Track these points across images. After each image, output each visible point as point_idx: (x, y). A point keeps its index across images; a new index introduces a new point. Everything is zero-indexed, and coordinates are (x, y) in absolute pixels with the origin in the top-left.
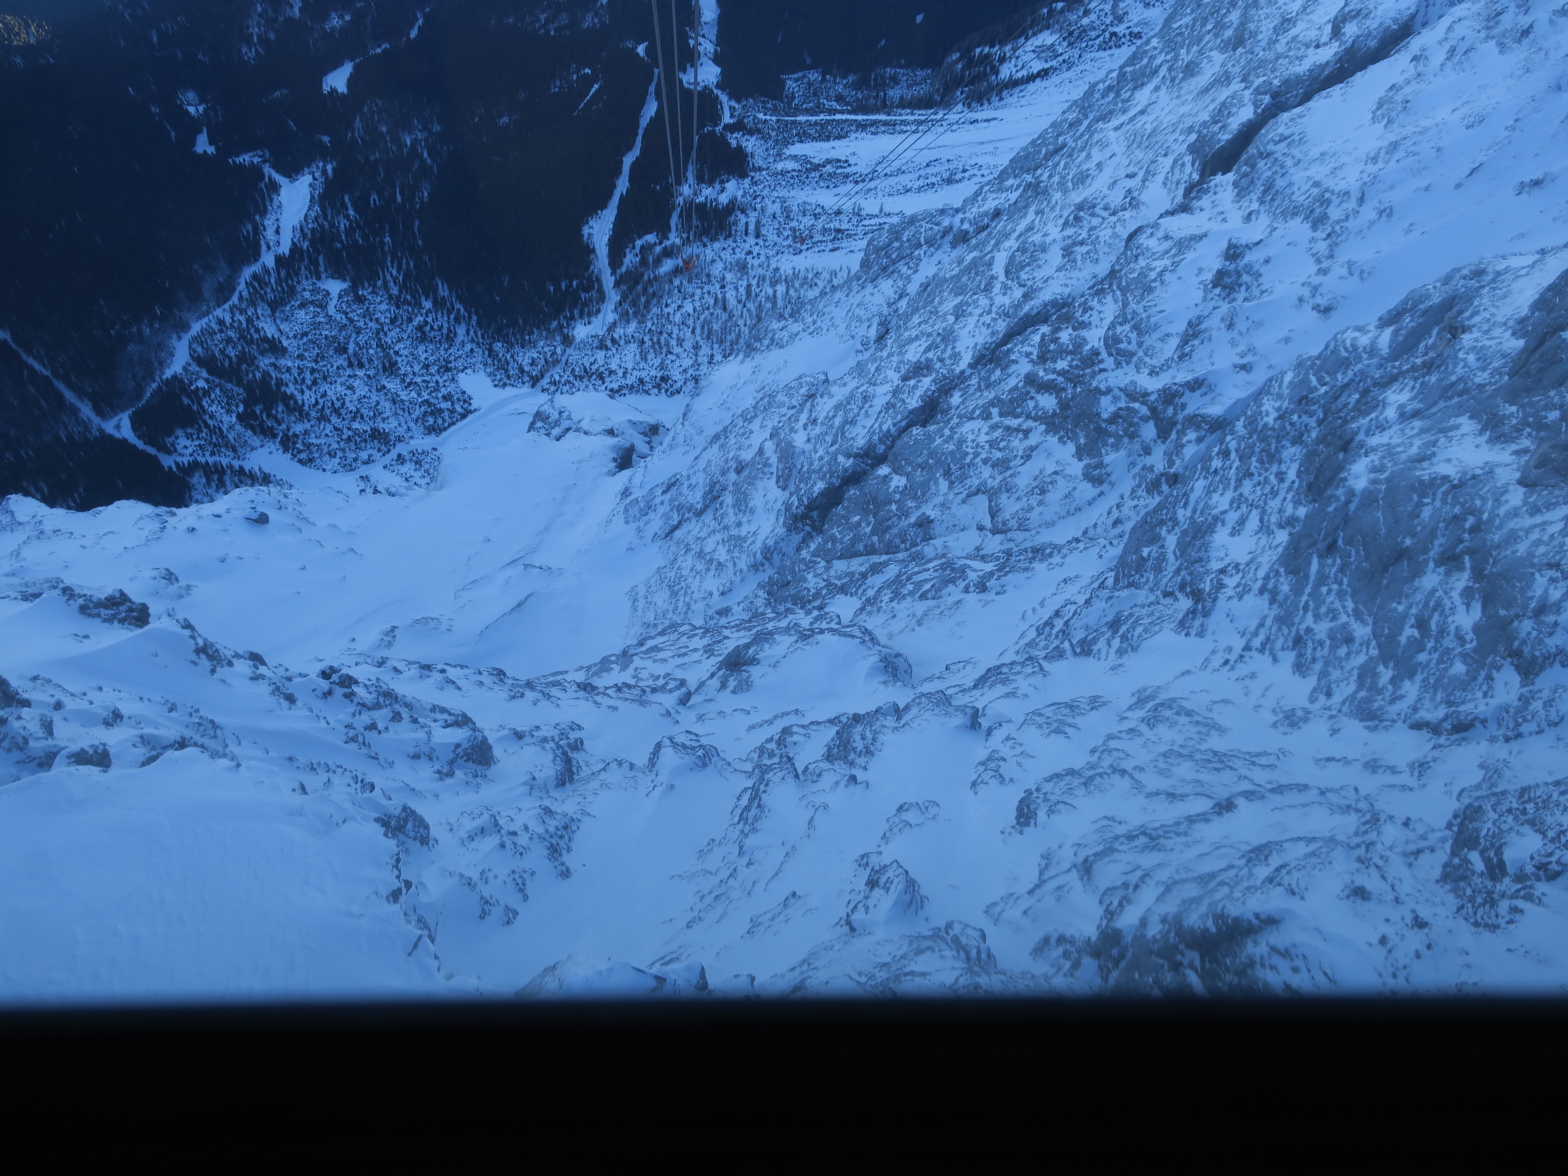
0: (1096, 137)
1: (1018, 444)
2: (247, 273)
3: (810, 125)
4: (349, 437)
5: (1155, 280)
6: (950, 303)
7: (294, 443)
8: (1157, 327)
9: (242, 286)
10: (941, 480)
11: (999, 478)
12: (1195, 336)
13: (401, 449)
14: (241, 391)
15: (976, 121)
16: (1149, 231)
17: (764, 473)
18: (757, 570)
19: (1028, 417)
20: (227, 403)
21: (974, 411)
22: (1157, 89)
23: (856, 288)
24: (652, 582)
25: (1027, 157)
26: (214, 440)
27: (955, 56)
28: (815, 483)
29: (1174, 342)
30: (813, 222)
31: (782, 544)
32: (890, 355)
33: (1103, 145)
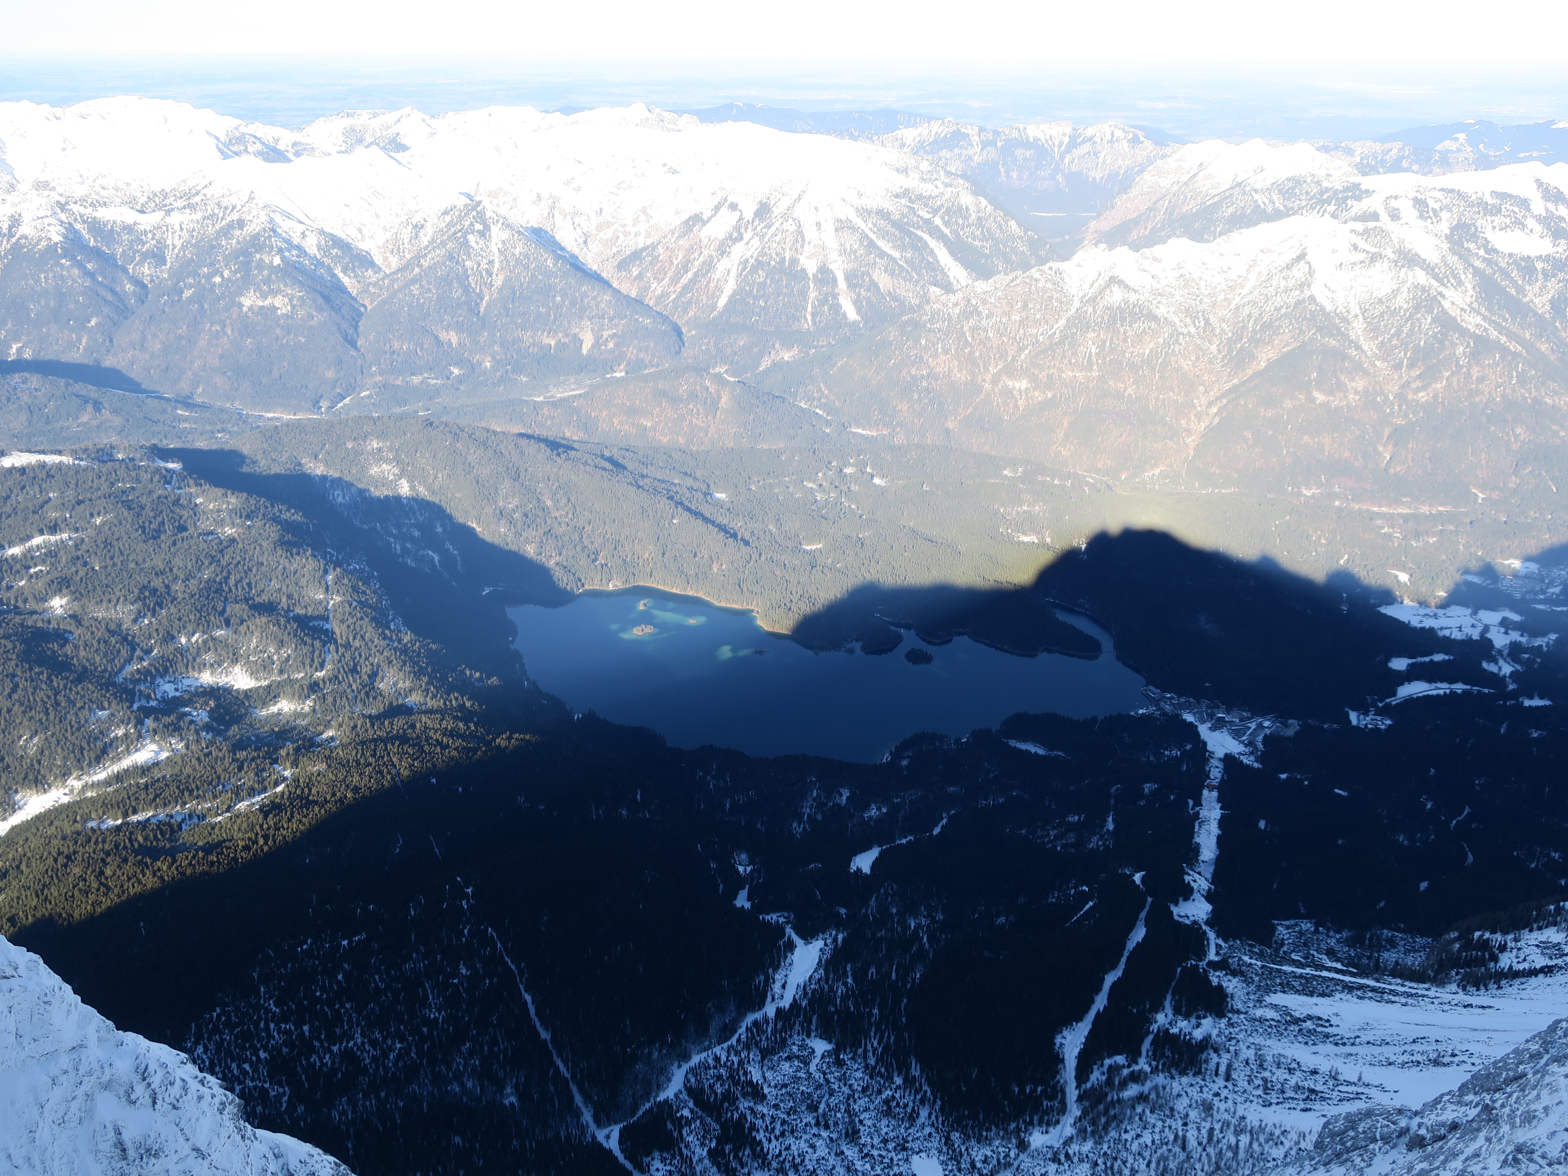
2: (750, 1018)
3: (1295, 977)
9: (742, 1030)
14: (717, 1127)
15: (1470, 1005)
20: (703, 1136)
23: (1308, 1168)
25: (1489, 1076)
27: (1454, 935)
30: (1287, 1076)
33: (1554, 1090)
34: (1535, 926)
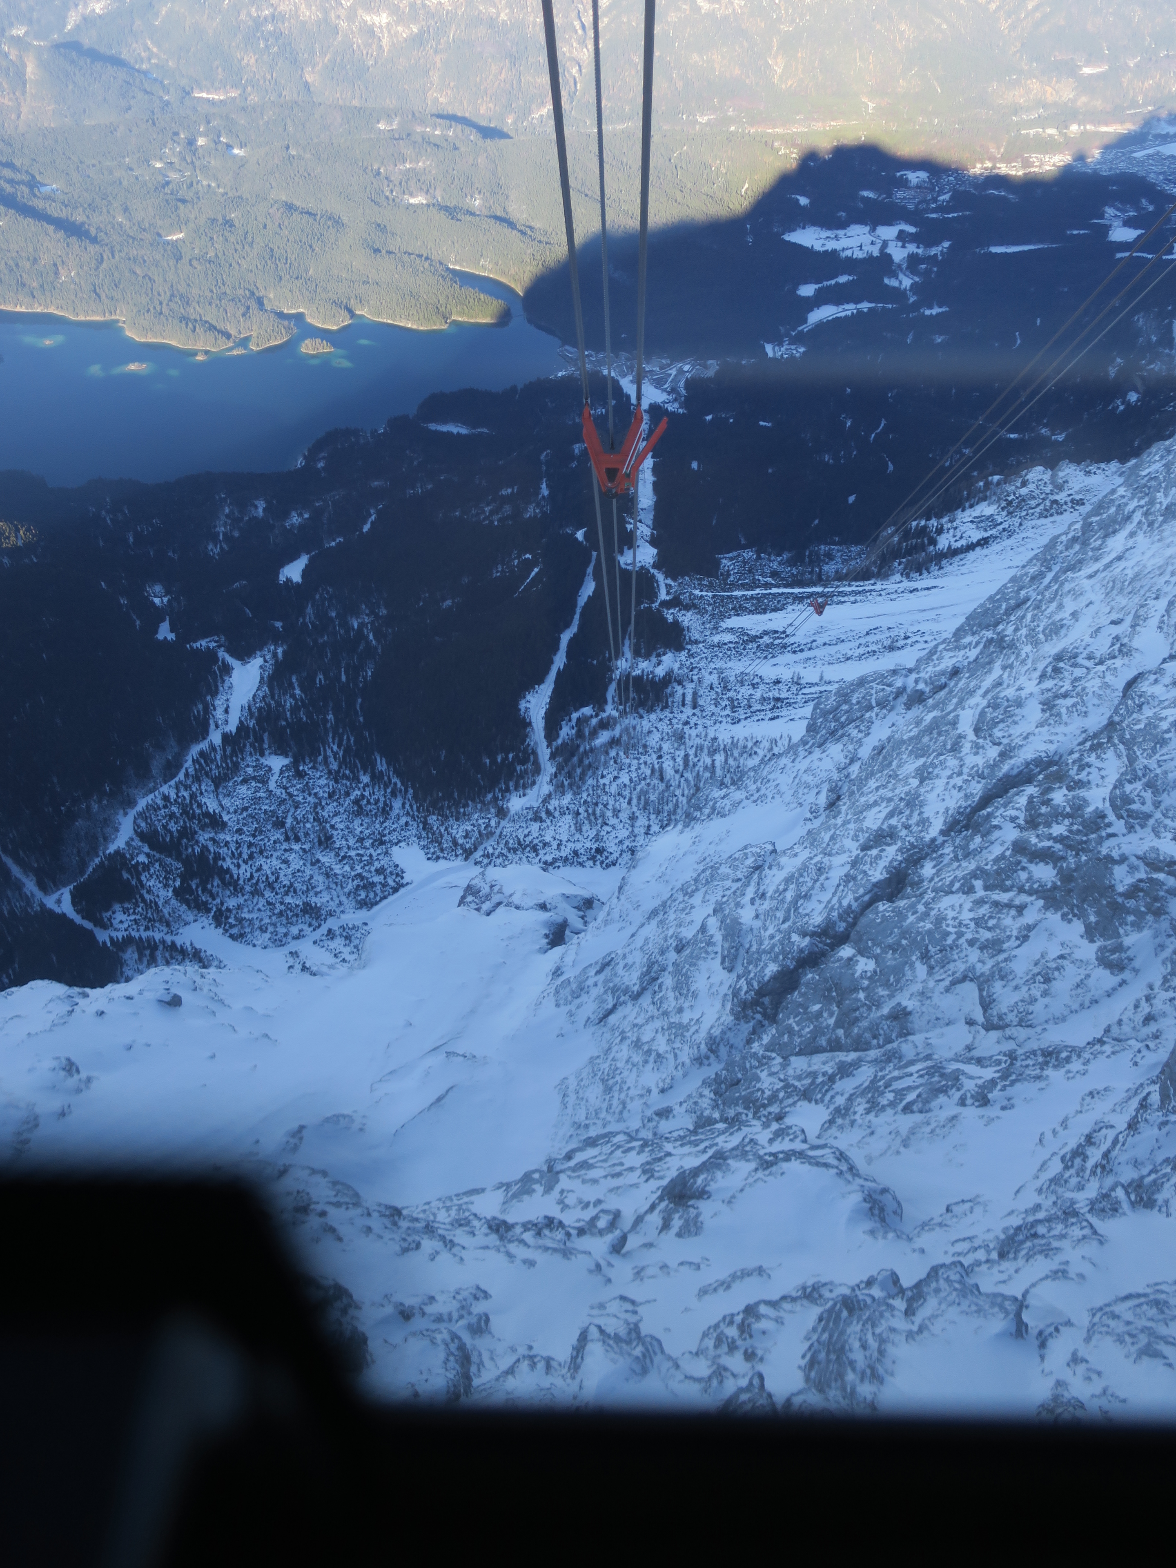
0: (1067, 587)
1: (1011, 923)
2: (195, 750)
3: (747, 599)
4: (281, 911)
6: (911, 766)
7: (227, 918)
9: (189, 764)
10: (918, 964)
11: (990, 963)
13: (332, 923)
14: (180, 865)
15: (916, 590)
16: (1152, 677)
17: (707, 953)
18: (701, 1064)
19: (1021, 890)
20: (165, 878)
21: (952, 883)
22: (1132, 534)
23: (802, 753)
24: (584, 1075)
25: (986, 612)
26: (149, 915)
27: (891, 530)
28: (766, 965)
30: (752, 692)
31: (730, 1035)
32: (846, 823)
33: (1077, 594)
34: (967, 505)
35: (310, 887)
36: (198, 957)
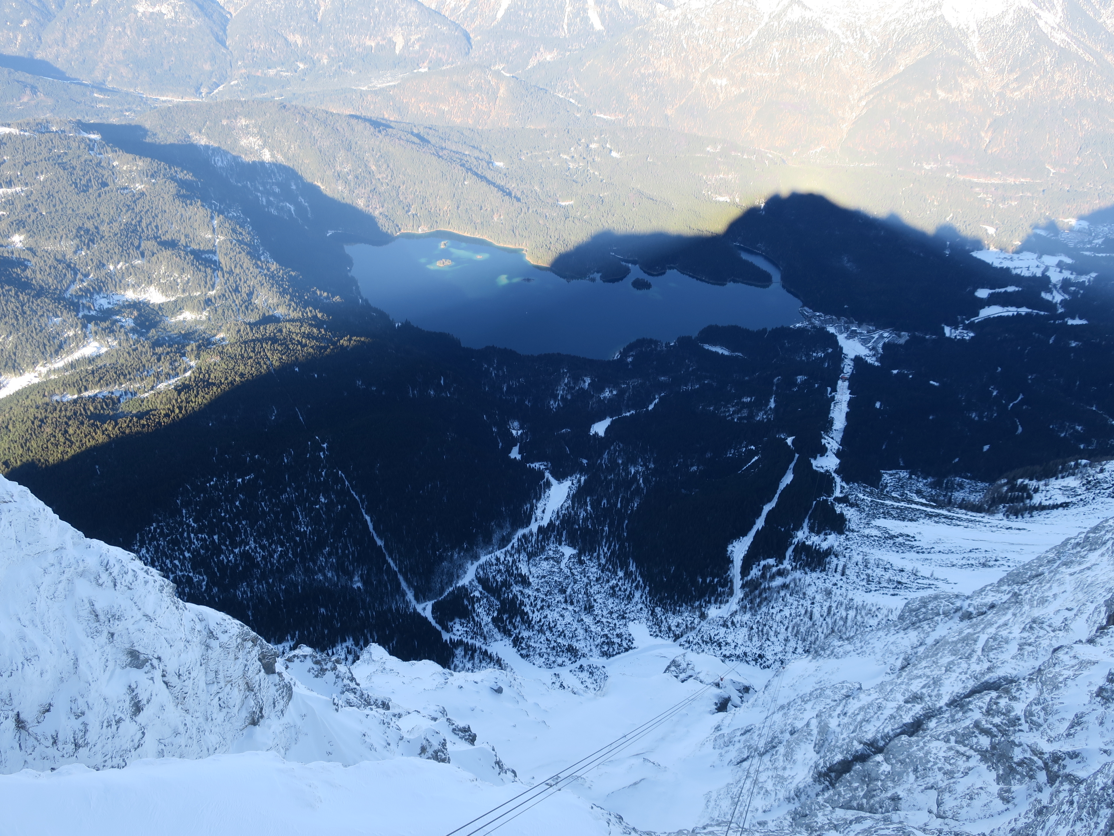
0: (1058, 576)
1: (962, 764)
2: (520, 533)
3: (893, 508)
4: (554, 647)
5: (1061, 683)
6: (946, 659)
7: (521, 643)
8: (1057, 712)
9: (515, 541)
10: (911, 774)
11: (946, 782)
12: (1079, 724)
13: (583, 662)
14: (498, 603)
16: (1066, 650)
17: (807, 739)
18: (789, 802)
19: (971, 748)
20: (489, 609)
21: (940, 735)
22: (1103, 555)
23: (893, 632)
24: (722, 792)
25: (1018, 575)
26: (475, 630)
27: (1004, 481)
28: (836, 755)
29: (1067, 724)
30: (883, 573)
31: (809, 789)
32: (902, 683)
33: (1061, 583)
34: (1060, 476)
35: (574, 636)
36: (499, 663)
